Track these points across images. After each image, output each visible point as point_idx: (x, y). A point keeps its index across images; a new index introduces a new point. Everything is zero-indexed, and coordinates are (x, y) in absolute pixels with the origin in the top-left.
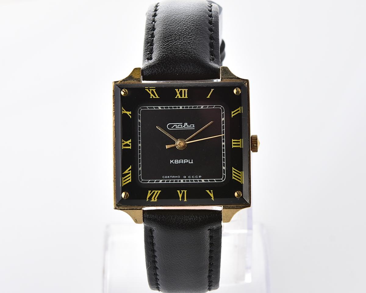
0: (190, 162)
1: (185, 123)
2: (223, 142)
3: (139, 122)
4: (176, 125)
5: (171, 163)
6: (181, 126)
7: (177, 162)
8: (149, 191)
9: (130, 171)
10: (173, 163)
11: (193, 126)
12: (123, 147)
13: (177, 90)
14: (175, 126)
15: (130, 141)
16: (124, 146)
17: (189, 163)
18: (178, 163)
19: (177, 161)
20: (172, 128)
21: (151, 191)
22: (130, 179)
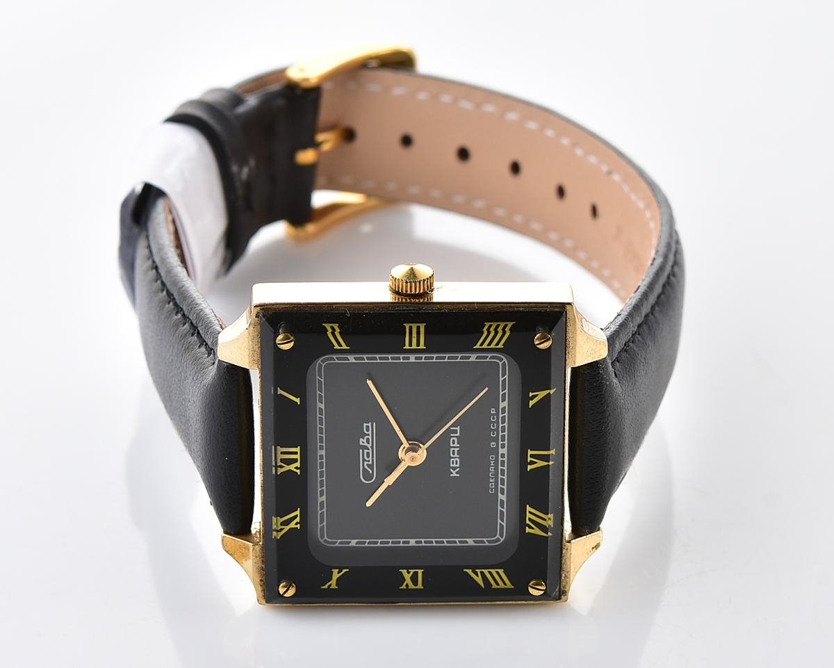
0: (457, 433)
1: (361, 444)
2: (409, 358)
3: (357, 543)
4: (366, 463)
5: (458, 475)
6: (368, 453)
7: (456, 461)
8: (528, 530)
9: (478, 571)
10: (458, 469)
11: (367, 427)
12: (420, 586)
13: (280, 471)
14: (367, 465)
15: (404, 572)
16: (415, 583)
17: (458, 435)
18: (458, 460)
19: (453, 461)
20: (371, 472)
21: (527, 528)
22: (498, 573)
